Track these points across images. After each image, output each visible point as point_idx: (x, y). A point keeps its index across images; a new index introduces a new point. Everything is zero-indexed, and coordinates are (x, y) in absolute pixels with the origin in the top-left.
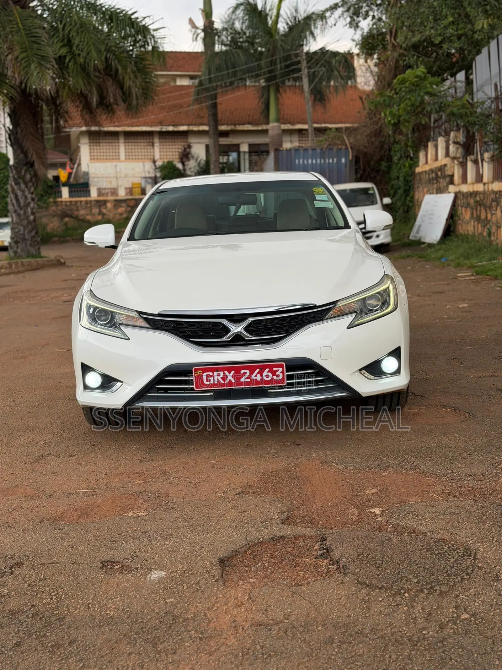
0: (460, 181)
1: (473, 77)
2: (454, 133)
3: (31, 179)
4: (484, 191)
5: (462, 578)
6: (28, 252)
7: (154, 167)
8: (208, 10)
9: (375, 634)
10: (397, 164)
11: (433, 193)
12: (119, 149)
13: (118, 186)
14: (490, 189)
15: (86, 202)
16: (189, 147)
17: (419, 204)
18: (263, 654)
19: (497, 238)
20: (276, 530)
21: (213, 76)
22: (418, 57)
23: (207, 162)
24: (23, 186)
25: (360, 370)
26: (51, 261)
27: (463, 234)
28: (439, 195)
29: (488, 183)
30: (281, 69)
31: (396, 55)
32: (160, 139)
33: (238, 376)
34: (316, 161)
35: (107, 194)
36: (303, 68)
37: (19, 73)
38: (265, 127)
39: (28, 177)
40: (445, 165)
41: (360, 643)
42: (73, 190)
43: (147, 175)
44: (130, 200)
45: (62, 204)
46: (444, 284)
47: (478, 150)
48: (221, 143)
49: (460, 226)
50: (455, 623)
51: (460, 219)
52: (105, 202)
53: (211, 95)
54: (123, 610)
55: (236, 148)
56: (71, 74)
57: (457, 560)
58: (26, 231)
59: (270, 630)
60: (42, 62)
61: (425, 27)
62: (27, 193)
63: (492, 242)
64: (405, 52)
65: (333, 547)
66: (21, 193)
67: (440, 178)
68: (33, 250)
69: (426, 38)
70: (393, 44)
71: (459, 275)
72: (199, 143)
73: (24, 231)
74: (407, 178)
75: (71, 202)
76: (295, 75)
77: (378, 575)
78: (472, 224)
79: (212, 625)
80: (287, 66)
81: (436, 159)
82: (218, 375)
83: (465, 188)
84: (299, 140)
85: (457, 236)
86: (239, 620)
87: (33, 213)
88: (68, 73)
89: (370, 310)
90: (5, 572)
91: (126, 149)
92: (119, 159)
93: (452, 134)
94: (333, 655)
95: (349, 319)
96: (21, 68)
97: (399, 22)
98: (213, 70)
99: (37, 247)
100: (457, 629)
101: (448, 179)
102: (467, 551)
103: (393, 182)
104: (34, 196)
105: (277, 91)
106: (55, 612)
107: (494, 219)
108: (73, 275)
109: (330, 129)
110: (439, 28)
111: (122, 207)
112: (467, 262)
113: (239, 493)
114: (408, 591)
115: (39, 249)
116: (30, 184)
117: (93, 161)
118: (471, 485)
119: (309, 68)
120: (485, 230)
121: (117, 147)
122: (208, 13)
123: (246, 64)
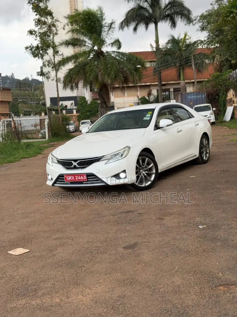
7: (138, 99)
8: (157, 41)
10: (221, 96)
13: (125, 106)
16: (151, 91)
21: (159, 66)
23: (158, 96)
24: (103, 109)
25: (111, 177)
28: (231, 107)
30: (184, 62)
32: (140, 88)
33: (75, 178)
34: (195, 97)
36: (192, 61)
38: (179, 82)
39: (104, 106)
40: (233, 98)
43: (135, 102)
48: (163, 88)
49: (235, 116)
51: (235, 114)
53: (159, 73)
55: (168, 90)
62: (104, 111)
67: (231, 101)
72: (154, 89)
74: (224, 101)
76: (190, 64)
80: (186, 61)
81: (231, 95)
82: (70, 177)
85: (234, 119)
91: (127, 93)
92: (125, 96)
98: (159, 64)
101: (233, 102)
105: (183, 69)
116: (105, 109)
117: (115, 98)
119: (195, 61)
121: (124, 92)
122: (157, 42)
123: (172, 61)
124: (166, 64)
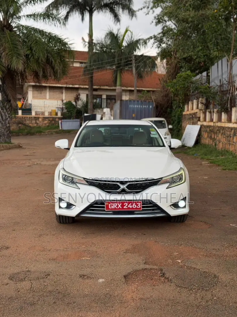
0: (203, 120)
1: (210, 74)
2: (201, 99)
3: (9, 107)
4: (214, 126)
5: (214, 285)
6: (5, 141)
7: (62, 103)
9: (183, 303)
10: (175, 110)
11: (191, 124)
12: (46, 94)
13: (45, 111)
14: (216, 125)
15: (30, 117)
16: (79, 95)
17: (184, 128)
18: (144, 308)
19: (219, 147)
20: (142, 266)
21: (92, 64)
22: (186, 63)
23: (87, 102)
24: (5, 111)
25: (170, 205)
26: (16, 145)
27: (204, 143)
28: (194, 126)
29: (216, 122)
30: (124, 63)
31: (176, 62)
32: (65, 90)
33: (123, 206)
34: (139, 106)
35: (40, 114)
36: (133, 63)
37: (8, 61)
38: (114, 88)
40: (197, 113)
41: (179, 306)
42: (24, 112)
43: (59, 107)
44: (50, 117)
45: (18, 118)
46: (196, 167)
47: (212, 107)
48: (94, 94)
49: (202, 140)
50: (212, 301)
51: (202, 137)
52: (39, 118)
53: (91, 73)
54: (91, 292)
55: (100, 96)
56: (31, 63)
57: (212, 279)
58: (5, 131)
59: (146, 301)
60: (18, 57)
61: (189, 51)
62: (6, 114)
63: (216, 148)
64: (180, 61)
65: (166, 273)
66: (4, 114)
67: (194, 118)
68: (7, 140)
69: (190, 56)
70: (175, 57)
71: (203, 163)
72: (83, 93)
73: (4, 131)
74: (179, 116)
75: (22, 117)
76: (130, 66)
77: (183, 283)
78: (208, 139)
79: (124, 298)
80: (126, 62)
81: (193, 109)
82: (115, 205)
83: (205, 124)
84: (129, 95)
85: (201, 144)
86: (134, 297)
87: (9, 123)
88: (30, 61)
89: (175, 182)
90: (44, 277)
91: (49, 94)
92: (46, 98)
93: (200, 99)
94: (169, 309)
95: (167, 185)
96: (9, 59)
97: (178, 47)
98: (92, 61)
99: (9, 139)
100: (213, 302)
101: (198, 119)
102: (215, 276)
103: (173, 118)
104: (10, 115)
105: (121, 72)
106: (66, 292)
107: (218, 138)
108: (28, 153)
109: (144, 91)
110: (195, 51)
111: (46, 121)
112: (206, 157)
113: (125, 252)
114: (195, 289)
115: (10, 139)
117: (34, 99)
118: (214, 253)
119: (136, 63)
120: (214, 143)
121: (45, 93)
122: (91, 35)
123: (107, 60)
124: (100, 62)
